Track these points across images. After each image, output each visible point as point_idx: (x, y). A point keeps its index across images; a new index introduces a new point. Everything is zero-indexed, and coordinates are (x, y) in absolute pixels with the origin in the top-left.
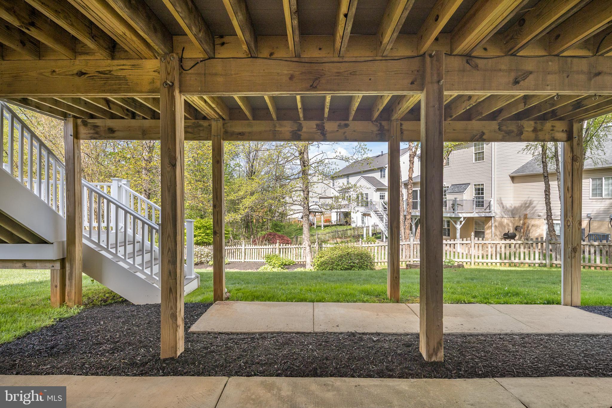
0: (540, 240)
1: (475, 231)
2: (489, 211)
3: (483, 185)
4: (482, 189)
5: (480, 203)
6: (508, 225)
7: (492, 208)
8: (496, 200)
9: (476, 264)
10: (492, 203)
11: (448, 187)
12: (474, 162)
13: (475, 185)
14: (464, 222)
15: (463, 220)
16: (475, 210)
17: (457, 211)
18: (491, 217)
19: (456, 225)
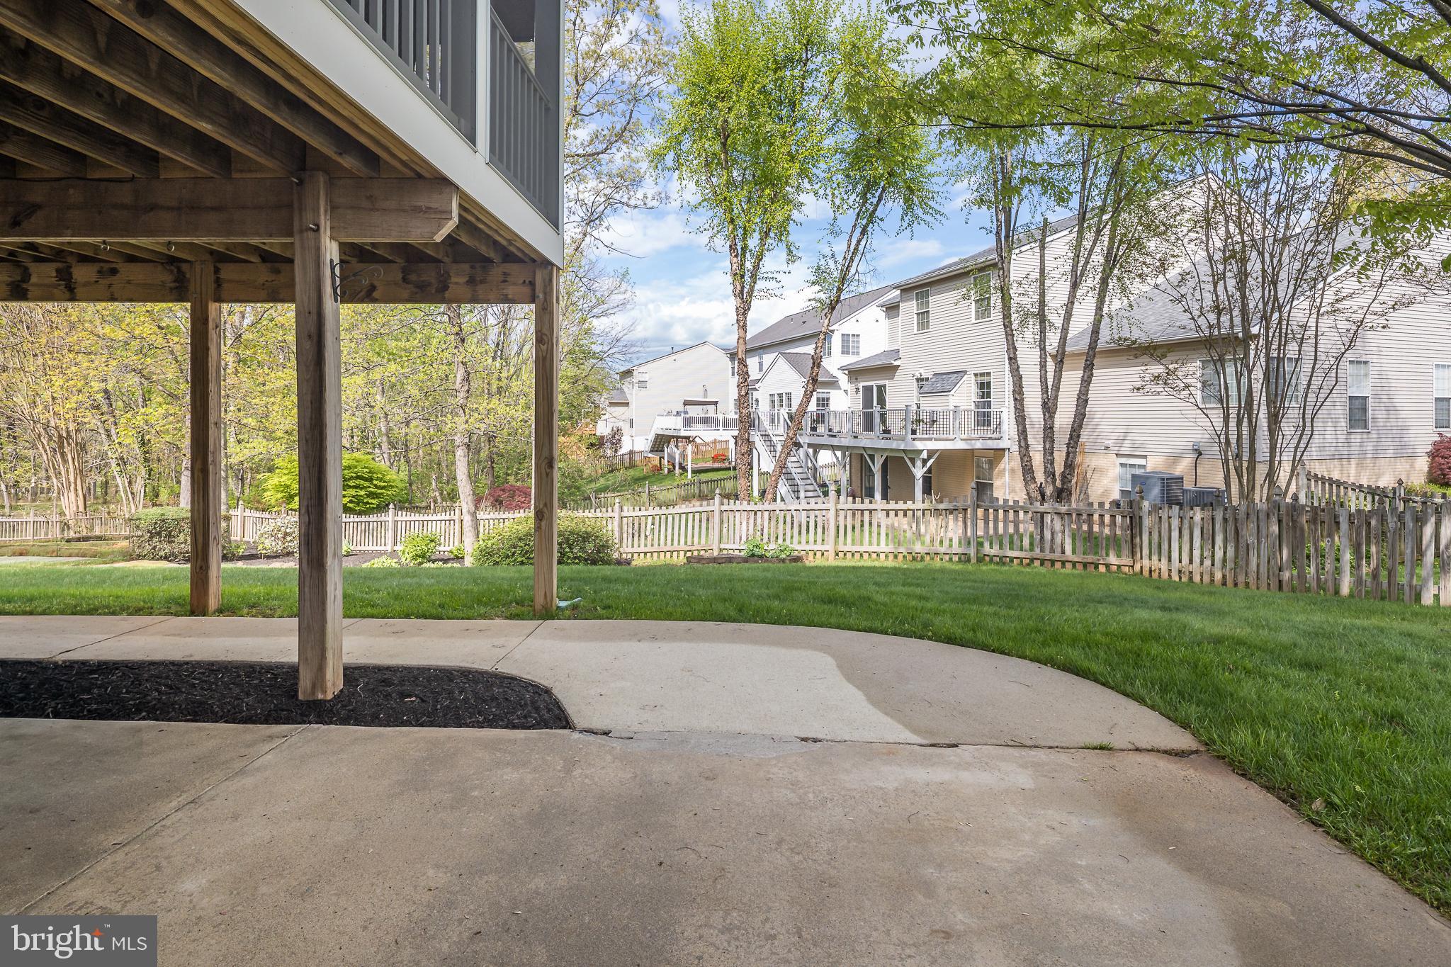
2: (999, 435)
3: (988, 374)
4: (989, 384)
5: (984, 418)
7: (1005, 427)
9: (841, 555)
10: (1005, 416)
11: (927, 379)
12: (974, 321)
13: (976, 375)
14: (931, 461)
15: (929, 457)
16: (959, 432)
17: (910, 436)
18: (1004, 450)
19: (913, 469)
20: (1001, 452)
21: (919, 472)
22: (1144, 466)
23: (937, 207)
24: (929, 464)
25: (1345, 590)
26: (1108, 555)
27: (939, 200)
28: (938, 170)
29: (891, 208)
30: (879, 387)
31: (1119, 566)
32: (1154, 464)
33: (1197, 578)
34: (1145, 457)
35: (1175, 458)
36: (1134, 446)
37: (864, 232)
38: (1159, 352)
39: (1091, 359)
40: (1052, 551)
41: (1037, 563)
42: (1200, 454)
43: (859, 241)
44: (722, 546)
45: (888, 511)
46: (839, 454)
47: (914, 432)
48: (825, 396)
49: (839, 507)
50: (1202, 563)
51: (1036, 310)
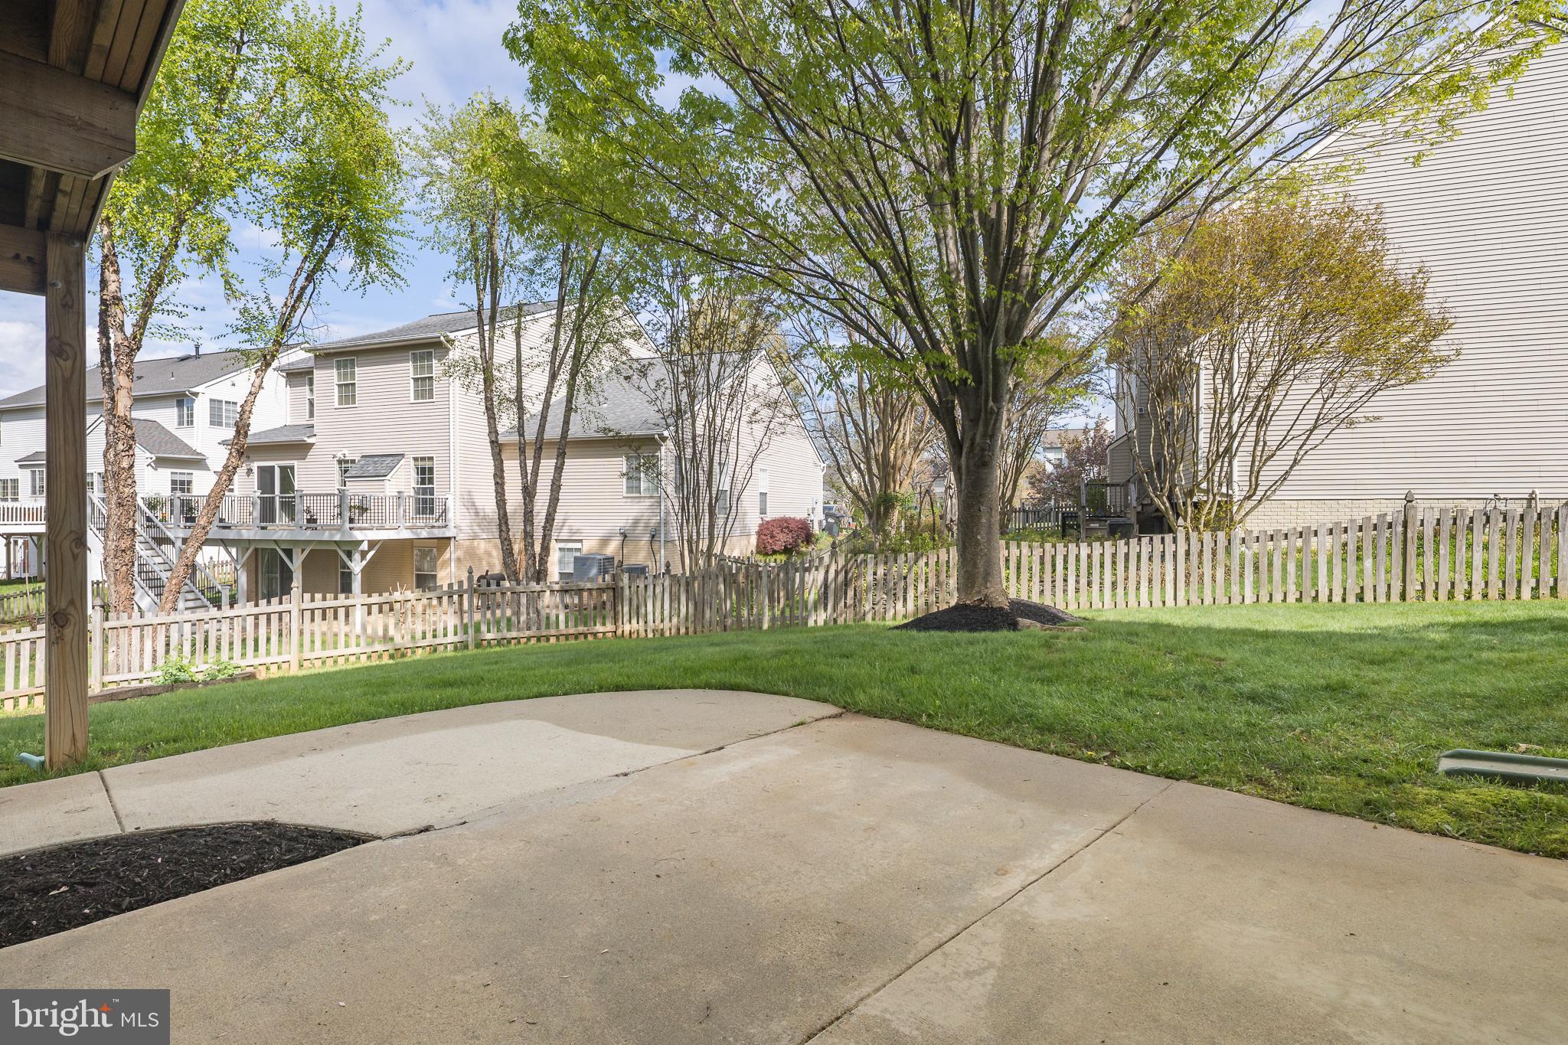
0: (456, 587)
1: (417, 575)
2: (444, 524)
3: (431, 459)
4: (431, 470)
5: (426, 505)
6: (489, 554)
7: (450, 515)
8: (458, 496)
9: (306, 664)
10: (450, 504)
11: (353, 461)
12: (412, 401)
13: (416, 459)
14: (372, 553)
15: (370, 549)
16: (403, 521)
17: (348, 525)
18: (449, 538)
19: (349, 563)
20: (445, 541)
21: (357, 566)
22: (579, 550)
23: (397, 269)
24: (369, 556)
25: (765, 626)
26: (595, 625)
27: (400, 261)
28: (402, 229)
29: (342, 260)
30: (283, 469)
31: (604, 633)
32: (588, 546)
33: (667, 634)
34: (581, 541)
35: (605, 541)
36: (571, 532)
37: (309, 278)
38: (636, 444)
39: (565, 447)
40: (548, 626)
41: (533, 641)
42: (626, 537)
43: (303, 289)
44: (107, 679)
45: (369, 606)
46: (234, 551)
47: (351, 521)
48: (185, 478)
49: (304, 606)
50: (670, 621)
51: (513, 397)
